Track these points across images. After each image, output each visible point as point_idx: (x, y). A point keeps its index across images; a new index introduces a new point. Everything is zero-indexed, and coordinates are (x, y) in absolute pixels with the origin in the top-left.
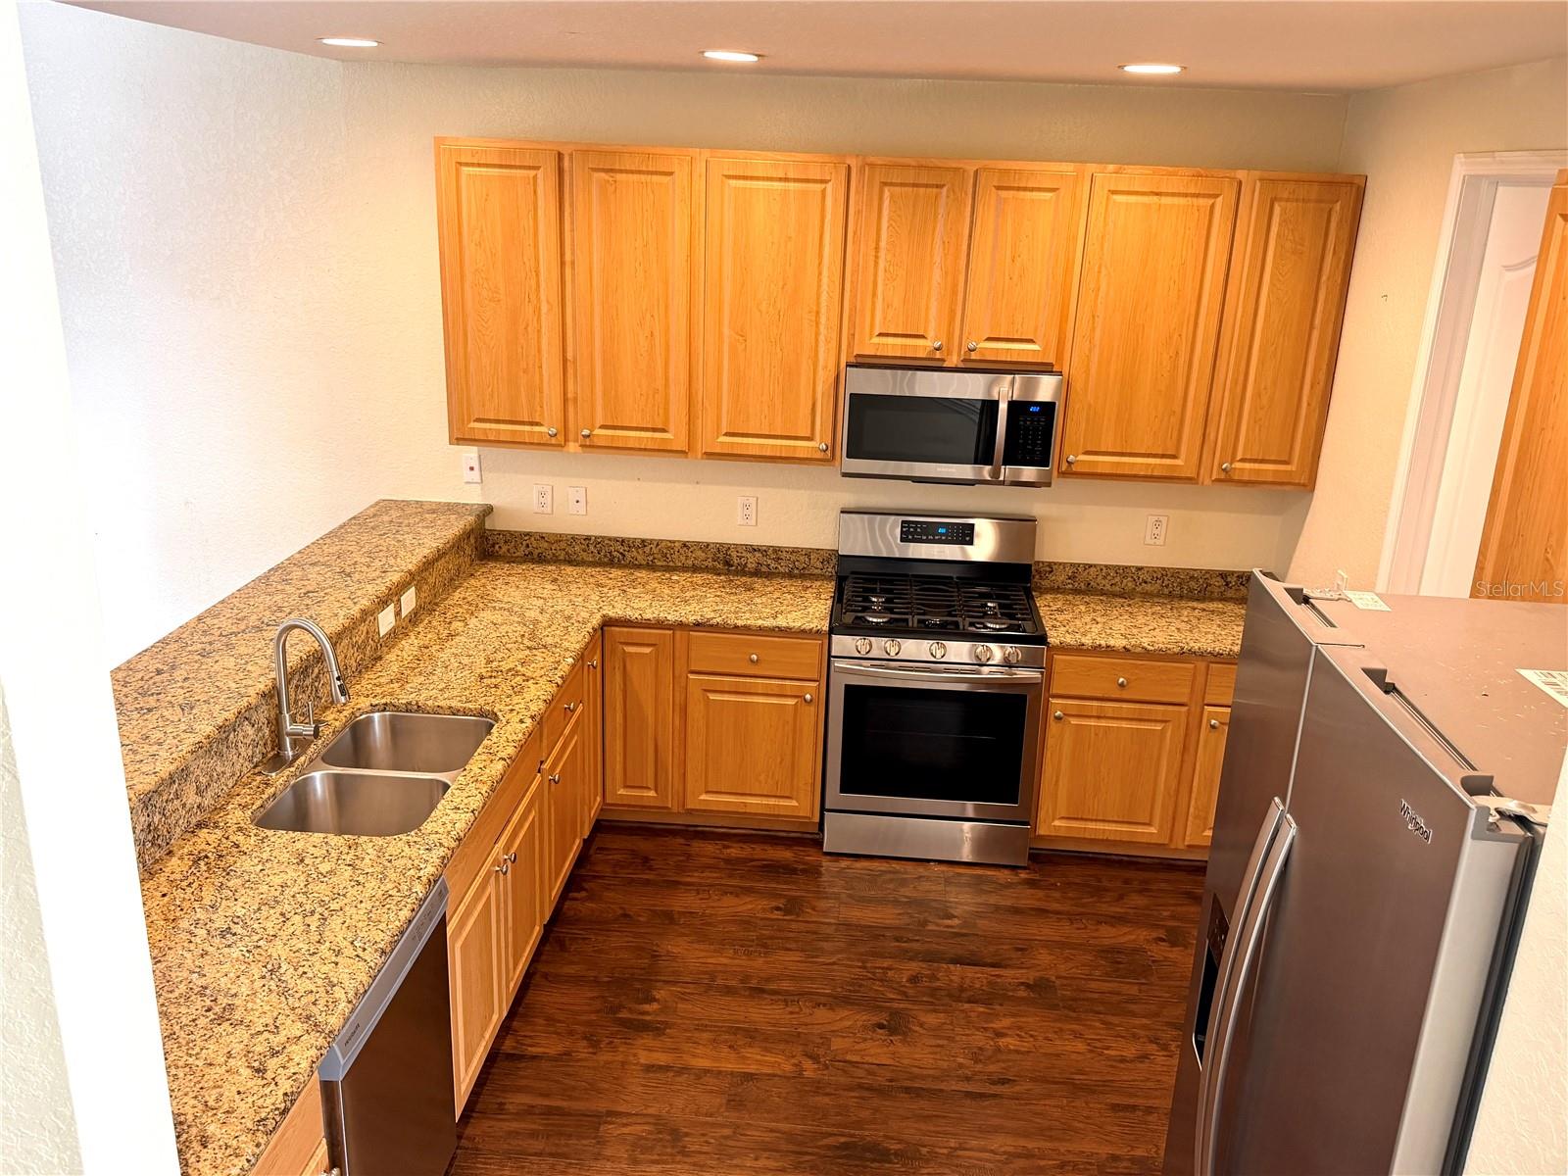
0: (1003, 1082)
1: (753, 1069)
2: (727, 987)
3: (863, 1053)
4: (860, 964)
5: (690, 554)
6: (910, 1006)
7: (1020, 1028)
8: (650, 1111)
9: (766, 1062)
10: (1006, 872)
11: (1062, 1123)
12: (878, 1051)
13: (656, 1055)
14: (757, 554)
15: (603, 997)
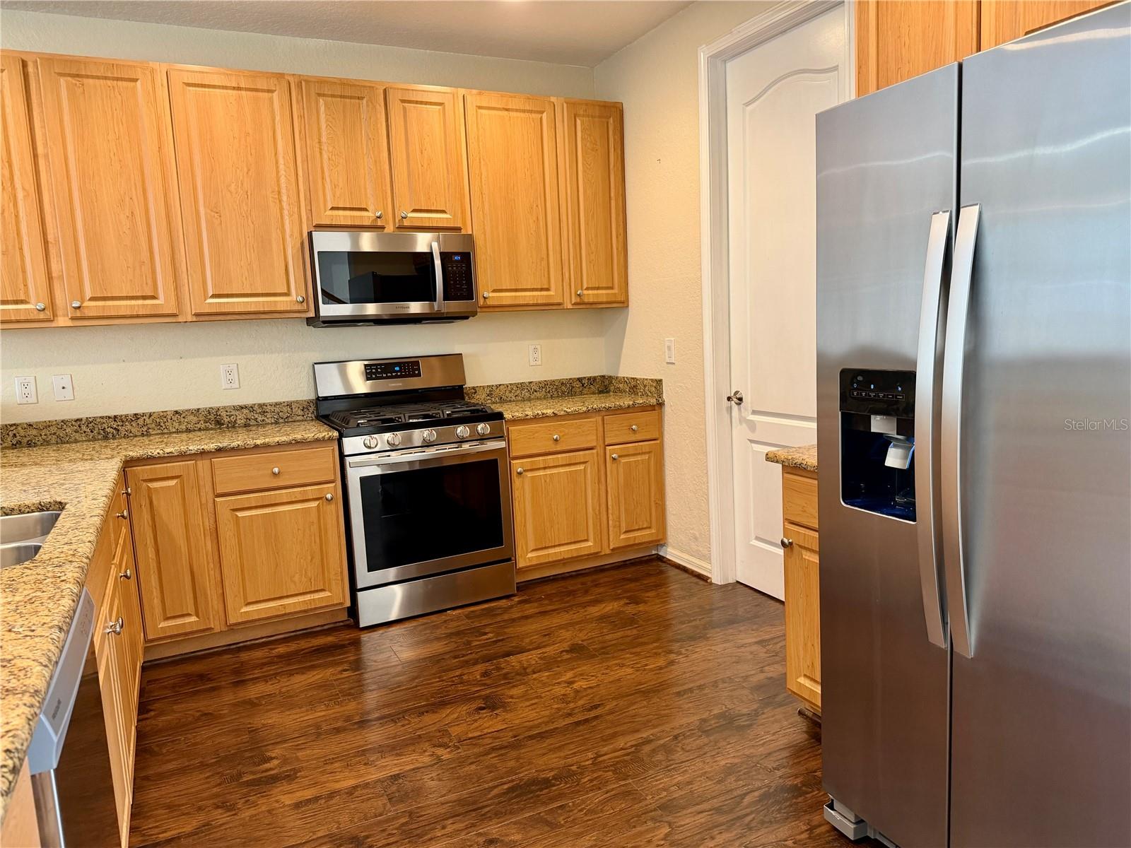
0: (596, 707)
1: (395, 771)
2: (334, 729)
3: (480, 728)
4: (438, 680)
5: (182, 420)
6: (494, 690)
7: (581, 675)
8: (320, 834)
9: (404, 762)
10: (504, 601)
11: (654, 715)
12: (491, 723)
13: (298, 794)
14: (245, 411)
15: (218, 773)
